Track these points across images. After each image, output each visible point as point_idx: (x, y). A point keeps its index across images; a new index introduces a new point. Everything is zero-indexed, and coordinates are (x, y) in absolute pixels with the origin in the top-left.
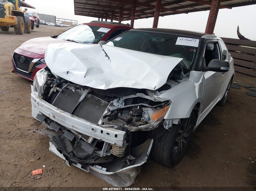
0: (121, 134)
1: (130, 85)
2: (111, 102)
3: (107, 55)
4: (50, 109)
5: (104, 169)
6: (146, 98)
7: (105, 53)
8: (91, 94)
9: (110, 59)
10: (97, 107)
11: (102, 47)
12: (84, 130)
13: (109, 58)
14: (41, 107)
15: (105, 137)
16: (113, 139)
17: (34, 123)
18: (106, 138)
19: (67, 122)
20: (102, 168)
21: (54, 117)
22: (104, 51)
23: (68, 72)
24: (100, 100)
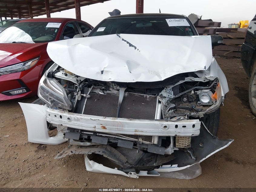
0: (197, 122)
1: (181, 70)
2: (160, 94)
3: (131, 45)
4: (95, 120)
5: (174, 166)
6: (195, 80)
7: (128, 43)
8: (127, 92)
9: (137, 48)
10: (143, 104)
11: (120, 37)
12: (153, 131)
13: (135, 48)
14: (75, 122)
15: (181, 131)
16: (191, 131)
17: (37, 149)
18: (183, 132)
19: (126, 128)
20: (171, 166)
21: (104, 128)
22: (125, 41)
23: (102, 72)
24: (143, 96)
